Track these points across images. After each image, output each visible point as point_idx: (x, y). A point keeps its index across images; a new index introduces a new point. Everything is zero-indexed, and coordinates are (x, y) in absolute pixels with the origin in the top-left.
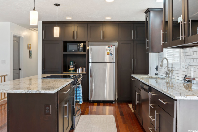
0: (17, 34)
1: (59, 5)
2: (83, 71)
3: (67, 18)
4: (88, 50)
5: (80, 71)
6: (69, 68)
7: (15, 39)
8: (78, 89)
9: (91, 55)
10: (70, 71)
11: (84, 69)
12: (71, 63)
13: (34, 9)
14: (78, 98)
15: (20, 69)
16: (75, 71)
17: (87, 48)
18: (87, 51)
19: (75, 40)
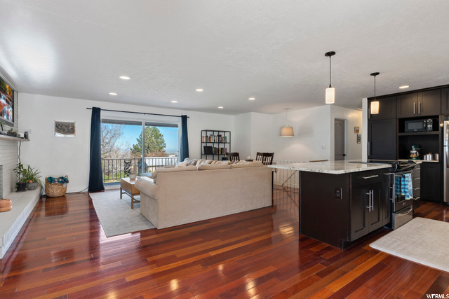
0: (340, 116)
1: (378, 74)
2: (434, 158)
3: (400, 88)
4: (443, 128)
5: (429, 158)
6: (410, 154)
7: (338, 122)
8: (402, 179)
9: (447, 135)
10: (412, 158)
11: (437, 155)
12: (413, 147)
13: (330, 87)
14: (403, 190)
15: (344, 155)
16: (421, 157)
17: (441, 125)
18: (440, 129)
19: (419, 116)
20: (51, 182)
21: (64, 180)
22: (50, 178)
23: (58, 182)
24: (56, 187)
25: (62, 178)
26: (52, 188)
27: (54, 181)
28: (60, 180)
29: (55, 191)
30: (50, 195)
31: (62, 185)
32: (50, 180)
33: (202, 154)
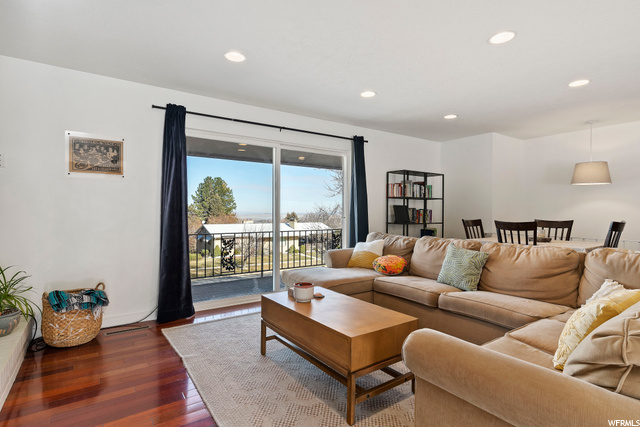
20: (59, 307)
21: (97, 298)
22: (57, 293)
23: (81, 305)
24: (73, 318)
25: (90, 293)
26: (61, 323)
27: (69, 305)
28: (86, 299)
29: (71, 330)
30: (57, 342)
31: (90, 312)
32: (57, 301)
33: (387, 223)
